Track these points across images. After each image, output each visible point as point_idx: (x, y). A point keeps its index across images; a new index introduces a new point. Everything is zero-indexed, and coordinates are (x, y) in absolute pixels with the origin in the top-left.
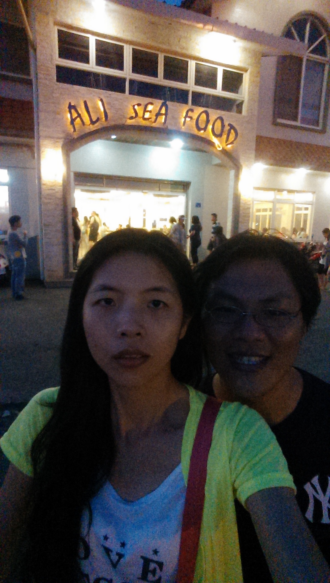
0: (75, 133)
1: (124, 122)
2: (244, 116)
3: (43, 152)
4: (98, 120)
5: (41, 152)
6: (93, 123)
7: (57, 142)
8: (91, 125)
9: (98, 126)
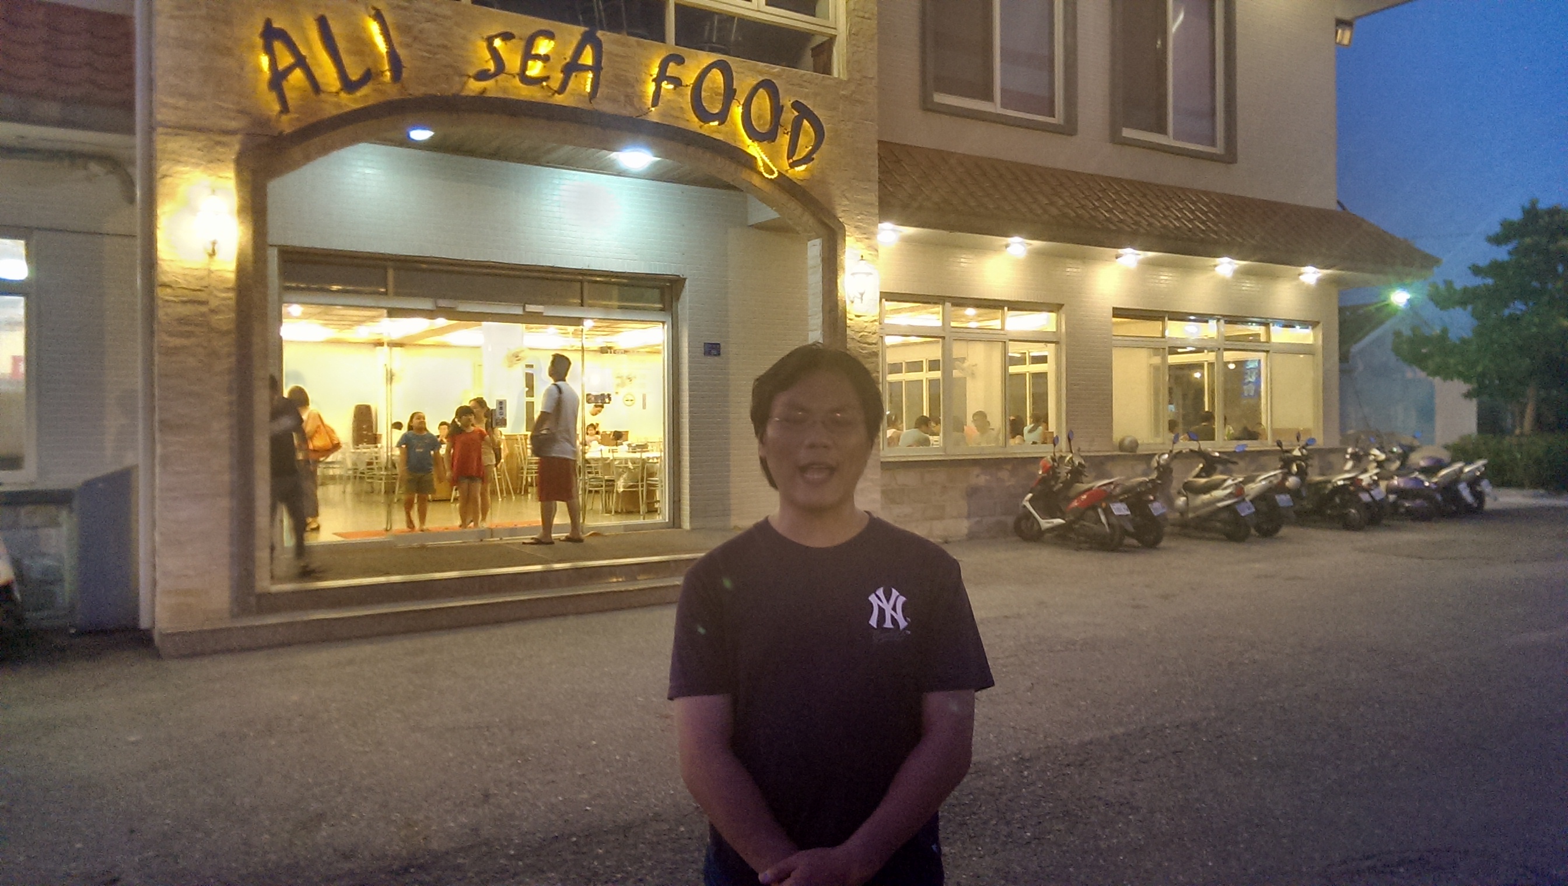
0: (285, 118)
1: (455, 89)
2: (839, 82)
3: (164, 176)
4: (368, 76)
5: (159, 176)
6: (349, 85)
7: (218, 143)
8: (343, 95)
9: (366, 96)
